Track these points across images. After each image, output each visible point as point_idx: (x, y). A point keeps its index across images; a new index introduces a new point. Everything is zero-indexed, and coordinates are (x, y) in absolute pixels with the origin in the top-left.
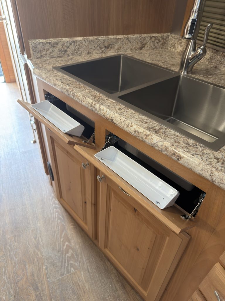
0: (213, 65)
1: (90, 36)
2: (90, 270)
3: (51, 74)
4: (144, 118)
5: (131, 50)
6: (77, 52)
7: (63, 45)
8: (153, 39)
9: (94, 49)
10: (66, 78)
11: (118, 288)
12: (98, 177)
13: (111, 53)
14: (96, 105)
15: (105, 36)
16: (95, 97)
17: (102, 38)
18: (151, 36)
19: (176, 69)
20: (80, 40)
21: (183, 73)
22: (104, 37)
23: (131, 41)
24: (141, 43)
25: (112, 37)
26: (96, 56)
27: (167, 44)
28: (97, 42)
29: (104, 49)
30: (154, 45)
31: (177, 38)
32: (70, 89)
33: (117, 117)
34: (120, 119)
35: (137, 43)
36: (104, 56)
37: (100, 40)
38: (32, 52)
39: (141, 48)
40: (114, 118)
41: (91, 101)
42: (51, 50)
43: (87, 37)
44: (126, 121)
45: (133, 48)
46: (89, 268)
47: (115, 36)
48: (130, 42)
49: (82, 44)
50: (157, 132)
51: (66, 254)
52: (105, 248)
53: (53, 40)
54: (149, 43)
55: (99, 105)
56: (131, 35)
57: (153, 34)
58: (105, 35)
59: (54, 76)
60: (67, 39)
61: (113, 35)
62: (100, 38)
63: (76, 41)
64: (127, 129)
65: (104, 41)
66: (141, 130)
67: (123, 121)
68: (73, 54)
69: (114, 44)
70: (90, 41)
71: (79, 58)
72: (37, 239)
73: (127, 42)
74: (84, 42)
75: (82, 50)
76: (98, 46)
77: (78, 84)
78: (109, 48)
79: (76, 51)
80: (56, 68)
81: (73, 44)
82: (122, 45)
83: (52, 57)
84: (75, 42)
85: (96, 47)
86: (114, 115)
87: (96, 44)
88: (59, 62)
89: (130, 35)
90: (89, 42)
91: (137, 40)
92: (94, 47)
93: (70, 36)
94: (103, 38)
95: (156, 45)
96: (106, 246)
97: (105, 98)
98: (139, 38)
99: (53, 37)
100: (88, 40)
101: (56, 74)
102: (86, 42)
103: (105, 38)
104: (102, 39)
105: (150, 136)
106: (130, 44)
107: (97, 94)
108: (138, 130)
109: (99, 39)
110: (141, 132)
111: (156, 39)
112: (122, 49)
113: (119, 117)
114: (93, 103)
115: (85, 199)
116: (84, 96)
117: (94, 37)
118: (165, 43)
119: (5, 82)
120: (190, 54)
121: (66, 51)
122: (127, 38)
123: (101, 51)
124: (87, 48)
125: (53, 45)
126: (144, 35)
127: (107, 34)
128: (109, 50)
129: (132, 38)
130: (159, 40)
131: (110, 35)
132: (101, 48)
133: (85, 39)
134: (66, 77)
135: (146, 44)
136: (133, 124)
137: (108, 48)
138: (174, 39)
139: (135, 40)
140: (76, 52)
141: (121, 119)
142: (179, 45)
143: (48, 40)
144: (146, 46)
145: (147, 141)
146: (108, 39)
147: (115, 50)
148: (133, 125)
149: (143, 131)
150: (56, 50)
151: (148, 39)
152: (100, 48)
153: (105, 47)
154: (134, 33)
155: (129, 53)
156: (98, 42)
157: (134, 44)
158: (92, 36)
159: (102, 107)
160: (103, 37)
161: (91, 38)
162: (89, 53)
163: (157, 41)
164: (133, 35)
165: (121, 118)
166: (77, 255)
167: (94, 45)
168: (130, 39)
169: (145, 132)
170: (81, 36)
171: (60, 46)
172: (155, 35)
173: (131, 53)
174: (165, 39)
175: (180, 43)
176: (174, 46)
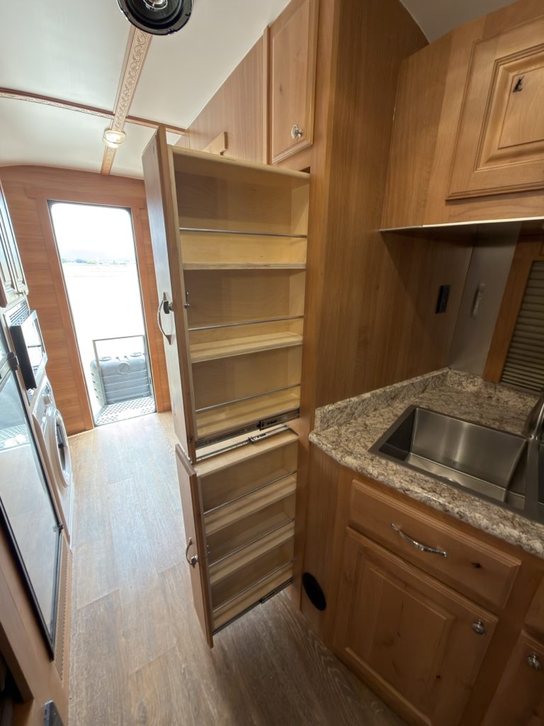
7: (352, 408)
9: (380, 404)
10: (412, 474)
15: (391, 386)
18: (433, 375)
20: (368, 397)
24: (424, 386)
25: (398, 385)
27: (447, 380)
28: (385, 395)
29: (390, 402)
30: (435, 385)
31: (465, 376)
32: (449, 503)
35: (421, 386)
37: (388, 393)
38: (317, 424)
42: (339, 416)
43: (375, 391)
45: (417, 392)
47: (400, 383)
48: (415, 387)
49: (370, 401)
53: (341, 404)
54: (430, 384)
57: (434, 372)
60: (356, 398)
63: (365, 399)
65: (391, 392)
68: (359, 415)
69: (400, 393)
70: (378, 396)
73: (412, 388)
75: (370, 408)
77: (445, 487)
78: (396, 399)
81: (361, 404)
82: (406, 392)
83: (340, 425)
84: (364, 401)
87: (384, 398)
88: (359, 434)
89: (414, 379)
91: (421, 383)
95: (437, 384)
98: (423, 381)
99: (342, 400)
101: (390, 467)
102: (373, 398)
103: (392, 389)
104: (389, 391)
106: (414, 389)
109: (387, 391)
111: (437, 378)
114: (523, 536)
118: (444, 379)
119: (156, 412)
121: (353, 414)
122: (412, 384)
123: (387, 405)
124: (374, 404)
125: (341, 411)
126: (427, 376)
127: (392, 383)
128: (394, 401)
129: (417, 382)
130: (439, 378)
131: (395, 383)
135: (428, 385)
138: (458, 376)
139: (419, 384)
140: (363, 412)
142: (470, 383)
143: (337, 405)
144: (428, 388)
146: (395, 389)
147: (401, 401)
150: (345, 415)
151: (430, 380)
152: (387, 401)
154: (416, 375)
157: (418, 388)
160: (389, 387)
161: (378, 391)
162: (375, 410)
163: (438, 380)
164: (416, 378)
167: (382, 400)
168: (414, 384)
170: (369, 391)
171: (348, 410)
172: (436, 373)
173: (417, 400)
174: (444, 375)
175: (472, 382)
176: (460, 384)
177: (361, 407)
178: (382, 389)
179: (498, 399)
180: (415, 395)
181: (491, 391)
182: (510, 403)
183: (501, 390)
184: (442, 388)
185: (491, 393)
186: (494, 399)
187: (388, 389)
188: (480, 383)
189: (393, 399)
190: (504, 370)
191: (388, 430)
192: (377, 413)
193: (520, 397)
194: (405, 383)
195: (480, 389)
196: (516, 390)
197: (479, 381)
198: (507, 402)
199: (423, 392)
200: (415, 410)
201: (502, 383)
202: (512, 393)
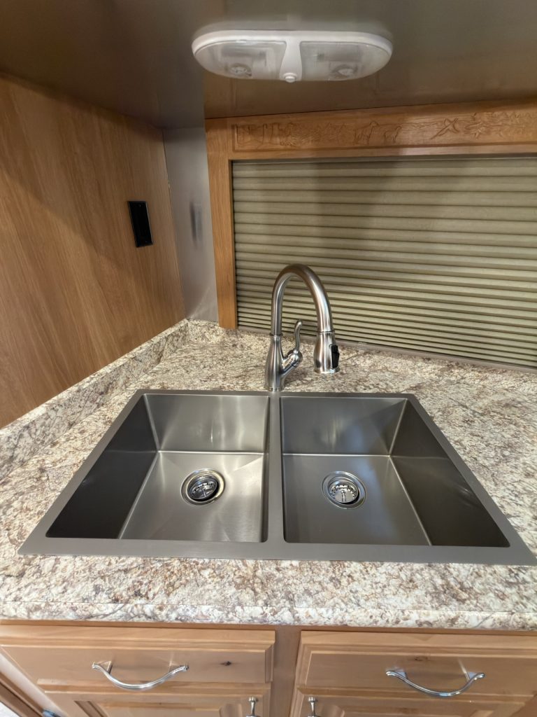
1: (60, 392)
3: (42, 586)
6: (43, 442)
8: (170, 339)
9: (80, 412)
10: (103, 567)
14: (279, 614)
15: (92, 376)
16: (247, 583)
17: (88, 382)
18: (166, 335)
20: (41, 414)
22: (92, 378)
23: (140, 358)
24: (156, 353)
25: (107, 369)
27: (189, 335)
28: (83, 395)
29: (101, 399)
30: (174, 346)
31: (205, 325)
32: (161, 609)
33: (357, 616)
34: (368, 617)
35: (151, 356)
37: (88, 390)
40: (351, 621)
41: (255, 611)
43: (55, 398)
44: (388, 614)
45: (147, 367)
47: (111, 365)
48: (141, 361)
49: (49, 420)
54: (166, 347)
55: (289, 610)
56: (137, 349)
57: (166, 331)
58: (92, 374)
59: (60, 589)
61: (106, 364)
63: (33, 422)
65: (95, 385)
66: (433, 615)
67: (379, 619)
68: (33, 453)
69: (115, 380)
70: (67, 402)
73: (135, 365)
74: (52, 414)
75: (55, 429)
76: (86, 402)
77: (159, 565)
78: (109, 391)
79: (39, 442)
81: (26, 434)
82: (129, 373)
84: (31, 425)
85: (82, 405)
86: (347, 614)
87: (81, 400)
88: (16, 504)
89: (135, 350)
90: (65, 404)
91: (149, 353)
92: (80, 407)
94: (92, 381)
95: (176, 345)
98: (152, 348)
100: (62, 403)
101: (59, 573)
102: (57, 411)
103: (95, 380)
104: (90, 385)
105: (459, 620)
106: (140, 364)
107: (239, 568)
108: (427, 619)
109: (84, 387)
110: (436, 619)
111: (174, 337)
112: (131, 379)
113: (363, 614)
114: (267, 612)
116: (227, 608)
117: (70, 389)
118: (185, 335)
121: (12, 458)
122: (135, 358)
123: (95, 406)
124: (63, 418)
126: (156, 339)
127: (94, 370)
128: (109, 394)
129: (142, 353)
130: (178, 336)
131: (100, 368)
132: (93, 401)
133: (54, 406)
135: (163, 350)
136: (407, 613)
137: (107, 392)
138: (199, 328)
139: (146, 354)
140: (41, 443)
141: (371, 617)
142: (212, 334)
144: (164, 354)
146: (103, 378)
147: (121, 389)
148: (409, 615)
149: (438, 616)
151: (163, 343)
152: (91, 402)
153: (102, 393)
154: (139, 343)
156: (85, 395)
157: (147, 360)
158: (65, 388)
159: (301, 611)
160: (88, 379)
161: (64, 395)
162: (71, 425)
163: (176, 338)
164: (139, 347)
165: (370, 614)
167: (78, 405)
168: (138, 358)
169: (444, 615)
170: (37, 405)
172: (169, 331)
173: (150, 378)
174: (184, 331)
175: (214, 332)
176: (203, 336)
177: (27, 440)
178: (74, 388)
179: (242, 346)
180: (145, 371)
181: (233, 338)
182: (253, 347)
183: (242, 335)
184: (184, 347)
185: (234, 341)
186: (238, 346)
187: (86, 383)
188: (221, 332)
189: (104, 392)
190: (238, 312)
191: (86, 462)
192: (74, 431)
193: (259, 339)
194: (120, 361)
195: (223, 337)
196: (254, 333)
197: (220, 330)
198: (249, 347)
199: (159, 361)
200: (142, 398)
201: (240, 327)
202: (252, 336)
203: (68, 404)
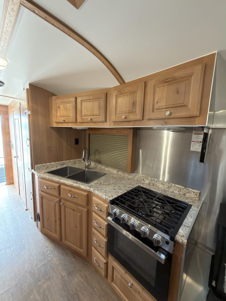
0: (96, 166)
2: (59, 256)
4: (73, 181)
5: (71, 164)
7: (47, 165)
8: (78, 161)
11: (72, 259)
12: (61, 203)
13: (64, 166)
16: (59, 178)
19: (84, 169)
21: (87, 169)
25: (64, 161)
26: (59, 167)
29: (62, 165)
32: (51, 177)
36: (62, 167)
38: (36, 169)
39: (75, 164)
41: (58, 179)
42: (43, 167)
46: (58, 255)
49: (54, 165)
50: (75, 183)
51: (46, 253)
52: (65, 241)
53: (44, 164)
58: (62, 161)
59: (45, 175)
60: (49, 164)
62: (60, 162)
64: (68, 184)
65: (62, 163)
66: (72, 183)
68: (51, 168)
69: (65, 163)
71: (53, 169)
72: (30, 252)
76: (60, 165)
80: (45, 173)
83: (43, 169)
88: (46, 171)
93: (50, 163)
96: (66, 240)
97: (62, 178)
98: (74, 161)
99: (44, 163)
107: (59, 177)
112: (68, 165)
113: (66, 182)
115: (56, 219)
116: (56, 179)
119: (6, 184)
120: (87, 164)
121: (48, 167)
122: (70, 161)
125: (43, 166)
133: (55, 163)
134: (49, 174)
135: (76, 162)
139: (72, 161)
140: (52, 167)
143: (42, 165)
145: (73, 186)
147: (66, 165)
150: (45, 167)
155: (70, 165)
159: (61, 180)
161: (57, 162)
162: (56, 167)
163: (80, 161)
166: (52, 252)
171: (46, 166)
177: (51, 166)
203: (57, 164)
